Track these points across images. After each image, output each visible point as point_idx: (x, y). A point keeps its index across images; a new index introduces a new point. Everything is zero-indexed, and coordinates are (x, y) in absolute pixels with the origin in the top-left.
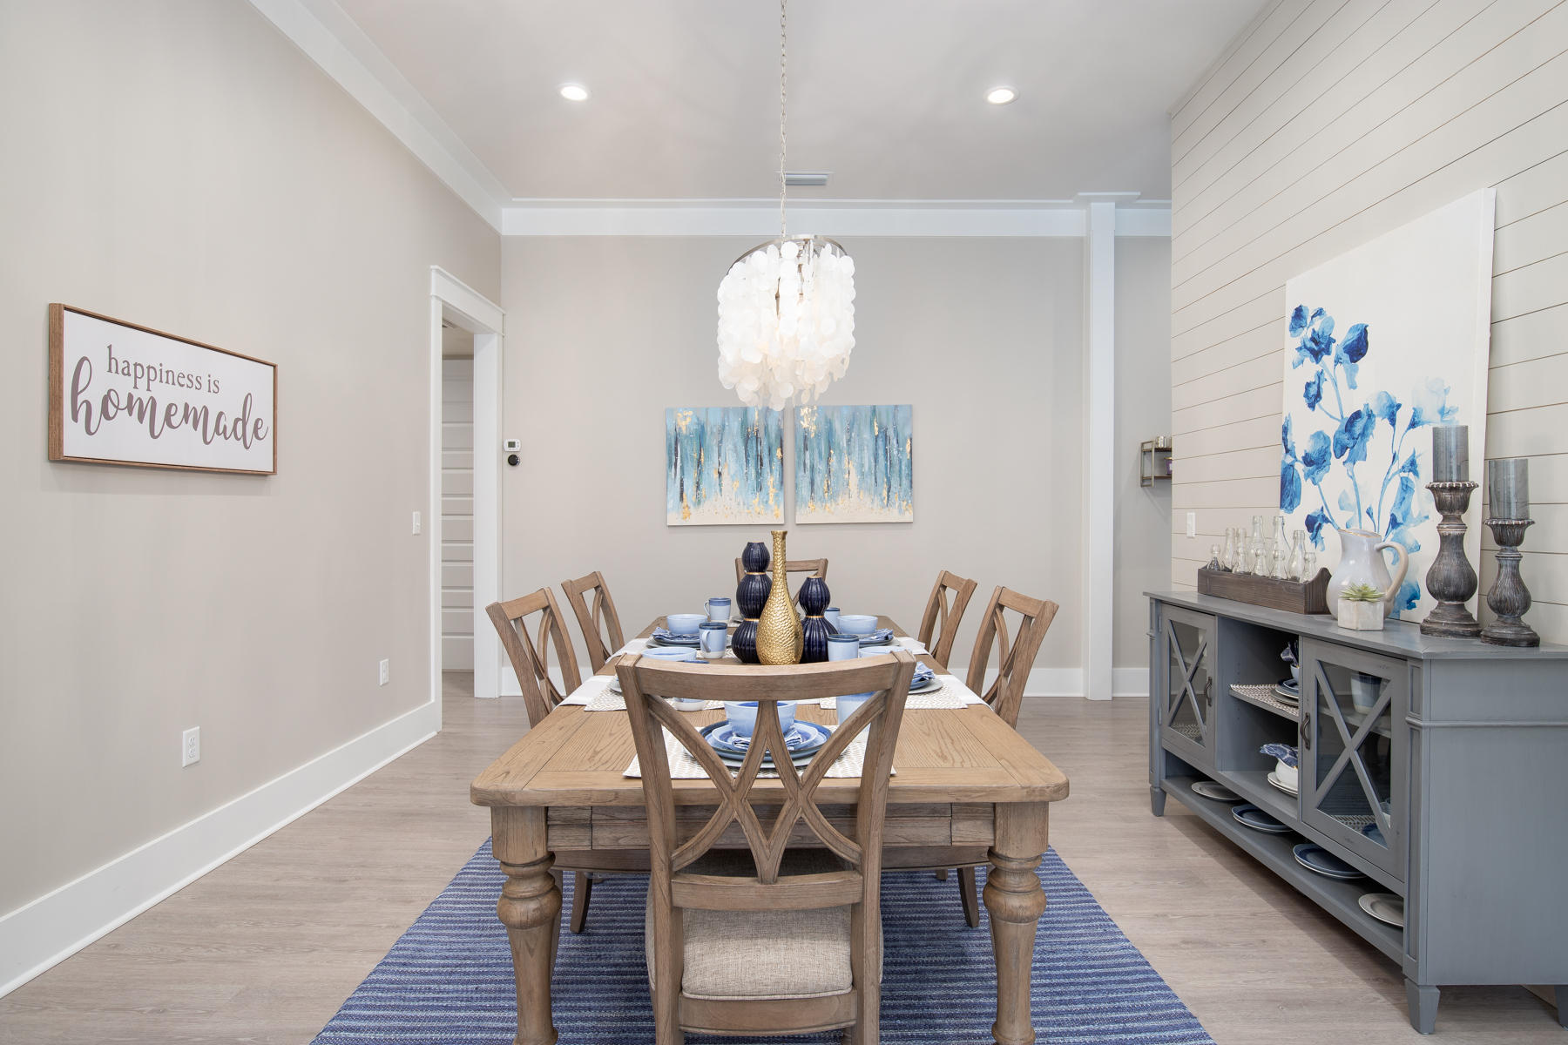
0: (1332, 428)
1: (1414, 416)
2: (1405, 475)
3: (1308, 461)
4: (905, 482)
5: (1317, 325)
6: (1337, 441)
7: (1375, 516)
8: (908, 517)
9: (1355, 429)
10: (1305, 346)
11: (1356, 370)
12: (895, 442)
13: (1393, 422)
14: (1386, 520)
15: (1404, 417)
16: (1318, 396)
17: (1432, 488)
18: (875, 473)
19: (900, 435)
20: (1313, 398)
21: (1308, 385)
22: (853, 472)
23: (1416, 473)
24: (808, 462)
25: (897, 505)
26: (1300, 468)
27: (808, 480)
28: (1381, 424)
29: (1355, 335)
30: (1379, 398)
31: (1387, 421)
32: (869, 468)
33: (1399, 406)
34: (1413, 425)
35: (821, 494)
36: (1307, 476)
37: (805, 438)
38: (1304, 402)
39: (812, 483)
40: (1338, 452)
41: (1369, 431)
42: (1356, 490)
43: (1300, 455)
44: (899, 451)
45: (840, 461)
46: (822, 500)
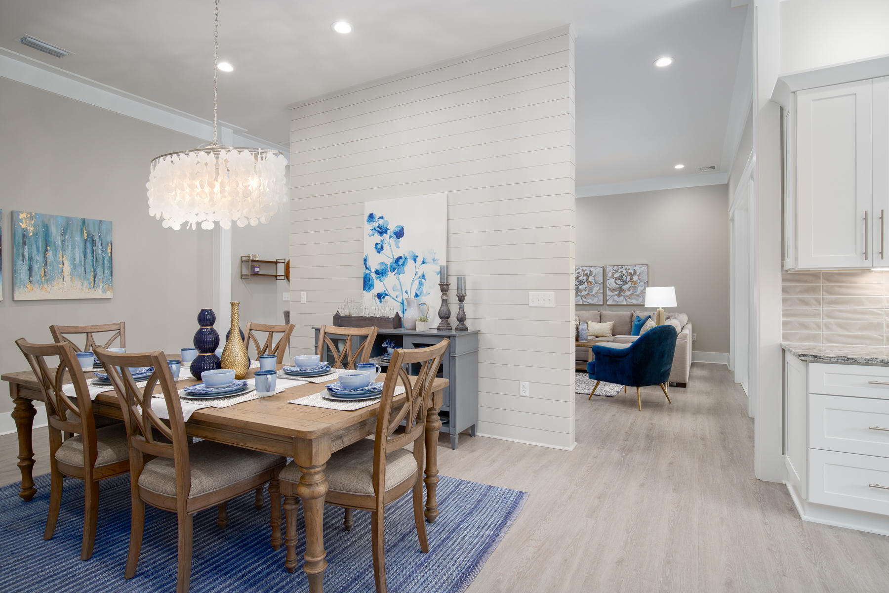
0: (389, 262)
1: (423, 260)
2: (421, 279)
3: (377, 272)
4: (107, 272)
5: (381, 222)
6: (391, 266)
7: (409, 293)
8: (109, 295)
9: (398, 263)
10: (375, 229)
11: (399, 241)
12: (100, 245)
13: (415, 261)
14: (413, 295)
15: (419, 260)
16: (382, 249)
17: (440, 285)
18: (85, 264)
19: (104, 240)
20: (380, 249)
21: (377, 244)
22: (67, 263)
23: (425, 279)
24: (26, 254)
25: (101, 287)
26: (373, 275)
27: (27, 268)
28: (410, 262)
29: (399, 229)
30: (409, 253)
31: (413, 261)
32: (80, 261)
33: (417, 256)
34: (423, 263)
35: (38, 278)
36: (377, 278)
37: (24, 236)
38: (375, 250)
39: (30, 270)
40: (392, 270)
41: (406, 264)
42: (400, 284)
43: (373, 270)
44: (102, 251)
45: (55, 255)
46: (40, 282)
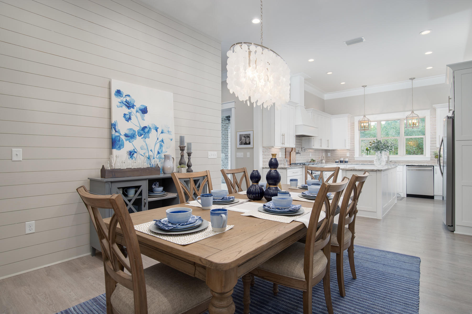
0: (137, 129)
1: (162, 131)
2: (161, 143)
3: (126, 135)
5: (128, 99)
6: (139, 132)
7: (153, 151)
9: (144, 131)
10: (123, 103)
11: (144, 116)
13: (157, 131)
14: (156, 153)
15: (159, 130)
16: (130, 118)
17: (179, 147)
20: (128, 118)
21: (125, 115)
23: (163, 143)
26: (123, 137)
28: (153, 131)
29: (143, 108)
30: (152, 125)
31: (155, 131)
33: (158, 128)
34: (162, 133)
36: (126, 140)
38: (124, 119)
40: (139, 135)
41: (150, 132)
42: (147, 145)
43: (123, 133)
